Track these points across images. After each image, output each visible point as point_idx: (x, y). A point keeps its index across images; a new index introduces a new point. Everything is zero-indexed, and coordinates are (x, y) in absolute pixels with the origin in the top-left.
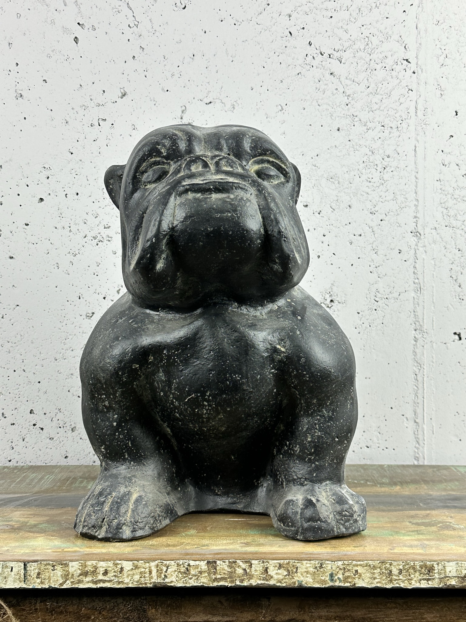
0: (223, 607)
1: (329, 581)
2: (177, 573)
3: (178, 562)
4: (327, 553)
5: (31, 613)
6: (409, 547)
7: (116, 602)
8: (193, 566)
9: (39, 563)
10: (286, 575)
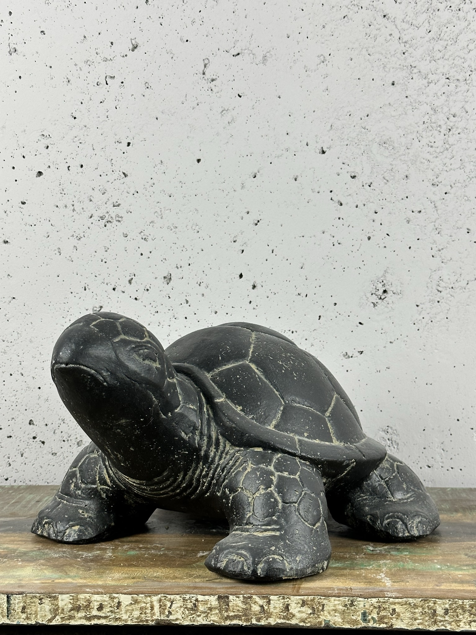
1: (361, 621)
2: (182, 609)
3: (184, 596)
4: (360, 589)
6: (459, 583)
8: (202, 601)
9: (24, 595)
10: (311, 613)
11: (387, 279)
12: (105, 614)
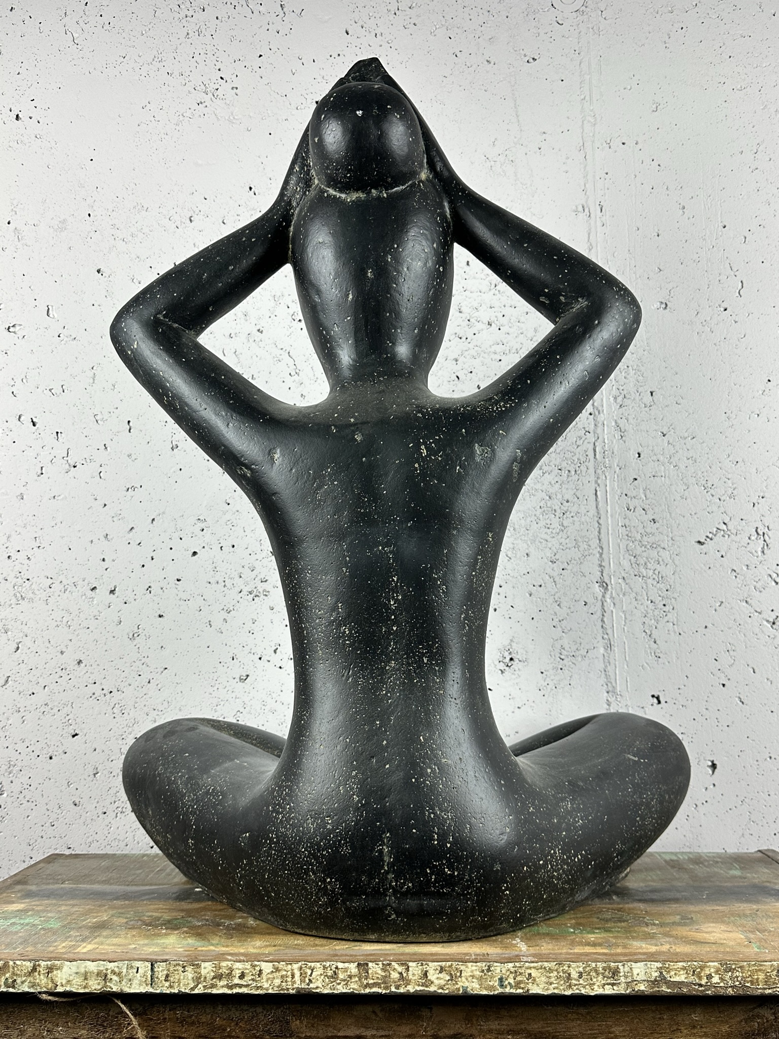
0: (378, 1019)
1: (498, 987)
2: (323, 976)
3: (324, 964)
4: (497, 954)
5: (160, 1023)
6: (592, 946)
7: (255, 1011)
8: (342, 968)
9: (168, 963)
10: (449, 980)
11: (513, 647)
12: (247, 982)
